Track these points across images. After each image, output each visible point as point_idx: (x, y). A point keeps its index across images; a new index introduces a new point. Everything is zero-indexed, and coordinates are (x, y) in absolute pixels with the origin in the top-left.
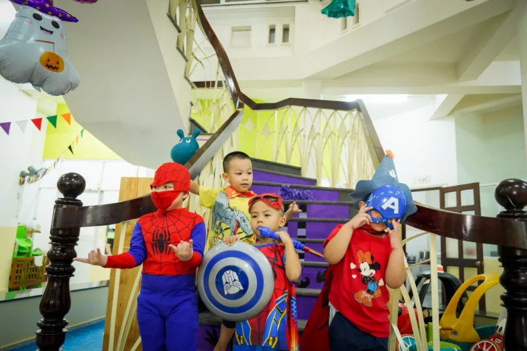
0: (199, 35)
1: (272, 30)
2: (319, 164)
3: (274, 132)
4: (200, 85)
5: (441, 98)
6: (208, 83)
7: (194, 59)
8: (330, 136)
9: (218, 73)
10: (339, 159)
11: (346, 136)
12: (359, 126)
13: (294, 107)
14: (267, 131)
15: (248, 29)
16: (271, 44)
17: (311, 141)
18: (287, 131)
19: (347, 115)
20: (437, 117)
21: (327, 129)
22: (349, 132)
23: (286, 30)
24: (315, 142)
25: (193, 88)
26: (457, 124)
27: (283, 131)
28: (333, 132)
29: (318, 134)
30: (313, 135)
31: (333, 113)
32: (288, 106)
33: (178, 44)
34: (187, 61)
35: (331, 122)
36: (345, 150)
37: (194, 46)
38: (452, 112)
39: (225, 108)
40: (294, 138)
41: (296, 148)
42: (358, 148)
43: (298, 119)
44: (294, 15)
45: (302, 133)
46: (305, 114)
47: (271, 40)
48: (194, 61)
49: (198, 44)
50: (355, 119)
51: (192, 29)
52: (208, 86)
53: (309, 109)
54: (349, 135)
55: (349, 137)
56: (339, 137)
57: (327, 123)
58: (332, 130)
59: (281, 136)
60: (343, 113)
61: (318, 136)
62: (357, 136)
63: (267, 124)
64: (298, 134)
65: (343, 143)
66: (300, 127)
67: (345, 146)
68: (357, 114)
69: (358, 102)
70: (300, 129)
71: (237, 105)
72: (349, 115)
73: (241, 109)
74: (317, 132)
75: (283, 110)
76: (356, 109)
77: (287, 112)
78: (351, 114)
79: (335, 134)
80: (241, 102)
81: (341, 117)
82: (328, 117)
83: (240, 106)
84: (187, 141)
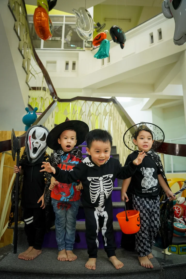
0: (33, 62)
1: (67, 64)
3: (70, 113)
4: (34, 88)
5: (146, 100)
6: (38, 88)
7: (30, 74)
8: (98, 115)
9: (43, 81)
10: (103, 126)
11: (107, 115)
12: (114, 110)
13: (80, 101)
14: (66, 113)
15: (55, 63)
16: (67, 70)
17: (89, 118)
18: (76, 113)
19: (107, 105)
20: (144, 109)
21: (97, 112)
22: (108, 113)
23: (74, 64)
24: (91, 118)
25: (30, 89)
26: (153, 113)
27: (74, 113)
28: (100, 113)
29: (93, 114)
30: (90, 115)
31: (100, 104)
32: (77, 100)
33: (23, 65)
34: (27, 74)
35: (99, 108)
36: (106, 122)
37: (31, 67)
38: (150, 108)
39: (47, 99)
40: (80, 116)
42: (114, 120)
43: (82, 107)
44: (78, 57)
45: (84, 114)
46: (86, 103)
47: (67, 68)
48: (31, 75)
49: (33, 66)
50: (111, 107)
51: (30, 58)
52: (38, 89)
53: (88, 102)
54: (108, 114)
55: (108, 115)
56: (103, 115)
57: (97, 109)
58: (100, 112)
59: (73, 115)
60: (105, 104)
61: (92, 115)
62: (113, 115)
63: (66, 109)
64: (82, 114)
65: (105, 118)
66: (83, 110)
67: (106, 119)
68: (113, 104)
69: (113, 98)
70: (83, 112)
71: (54, 98)
72: (108, 105)
73: (56, 100)
74: (92, 113)
75: (74, 102)
76: (112, 101)
77: (77, 103)
78: (109, 104)
79: (101, 114)
80: (56, 96)
81: (104, 106)
82: (97, 106)
83: (56, 98)
84: (31, 113)
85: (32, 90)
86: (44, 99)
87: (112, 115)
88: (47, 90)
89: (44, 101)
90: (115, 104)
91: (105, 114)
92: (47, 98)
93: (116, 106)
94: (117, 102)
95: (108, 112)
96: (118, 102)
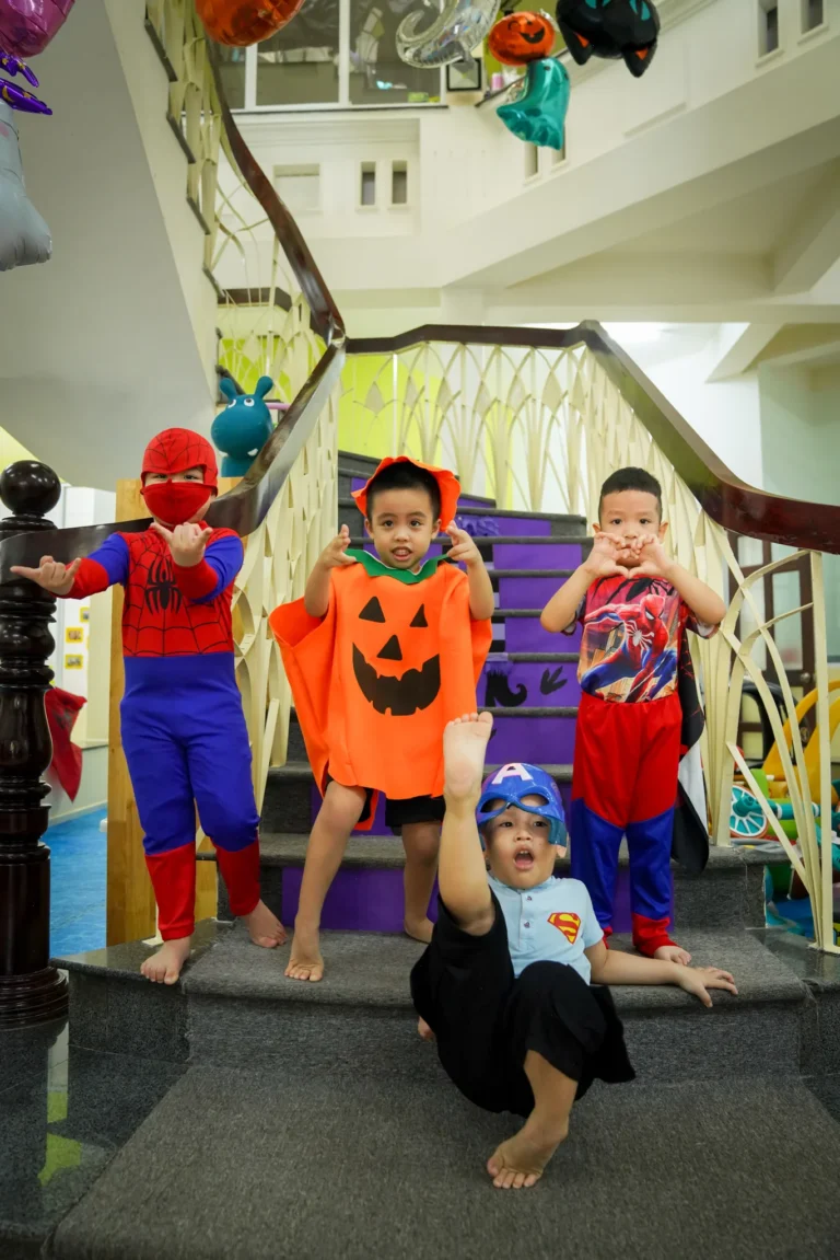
0: (228, 176)
1: (368, 176)
2: (501, 467)
3: (392, 401)
4: (238, 297)
5: (734, 331)
6: (254, 291)
7: (220, 231)
8: (523, 404)
9: (275, 262)
10: (546, 455)
11: (560, 403)
12: (594, 379)
13: (434, 344)
14: (375, 401)
15: (312, 172)
16: (366, 206)
17: (478, 418)
18: (422, 399)
19: (560, 358)
20: (721, 376)
21: (517, 390)
22: (566, 393)
23: (400, 175)
24: (488, 419)
25: (221, 301)
26: (764, 391)
27: (413, 398)
28: (530, 396)
29: (497, 400)
30: (483, 406)
31: (528, 354)
32: (423, 343)
33: (188, 191)
34: (208, 232)
35: (525, 374)
36: (559, 435)
37: (219, 201)
38: (751, 367)
39: (297, 341)
40: (440, 413)
41: (444, 433)
42: (593, 423)
43: (447, 371)
44: (416, 139)
45: (458, 402)
46: (463, 357)
47: (367, 197)
48: (220, 237)
49: (227, 194)
50: (580, 365)
51: (213, 158)
52: (255, 300)
53: (473, 348)
54: (567, 400)
55: (566, 404)
56: (543, 405)
57: (516, 377)
58: (528, 392)
59: (408, 410)
60: (551, 354)
61: (495, 406)
62: (588, 401)
63: (375, 383)
64: (450, 404)
65: (553, 417)
66: (454, 388)
67: (559, 424)
68: (589, 354)
69: (590, 327)
70: (454, 393)
71: (331, 334)
72: (566, 355)
73: (338, 343)
74: (493, 395)
75: (410, 353)
76: (583, 342)
77: (423, 353)
78: (571, 355)
79: (534, 400)
80: (337, 327)
81: (548, 364)
82: (517, 365)
83: (337, 335)
84: (246, 403)
85: (230, 302)
86: (287, 340)
87: (583, 404)
88: (294, 300)
89: (286, 350)
90: (600, 354)
91: (553, 397)
92: (298, 334)
93: (602, 364)
94: (609, 346)
95: (564, 391)
96: (614, 343)
